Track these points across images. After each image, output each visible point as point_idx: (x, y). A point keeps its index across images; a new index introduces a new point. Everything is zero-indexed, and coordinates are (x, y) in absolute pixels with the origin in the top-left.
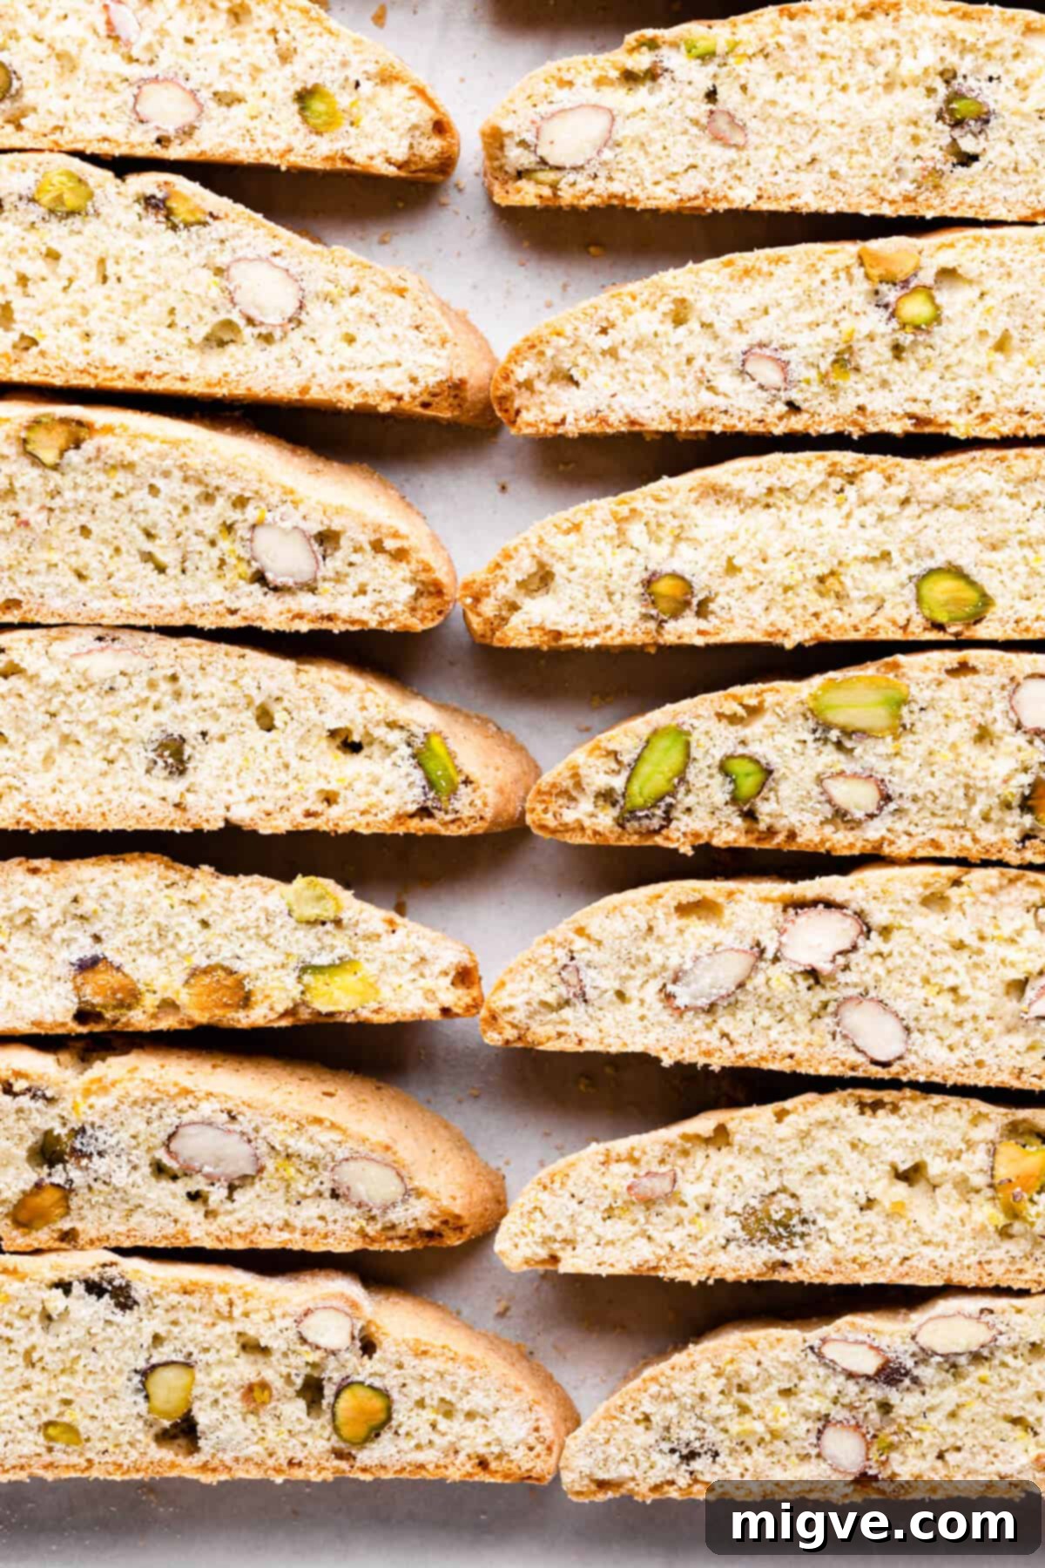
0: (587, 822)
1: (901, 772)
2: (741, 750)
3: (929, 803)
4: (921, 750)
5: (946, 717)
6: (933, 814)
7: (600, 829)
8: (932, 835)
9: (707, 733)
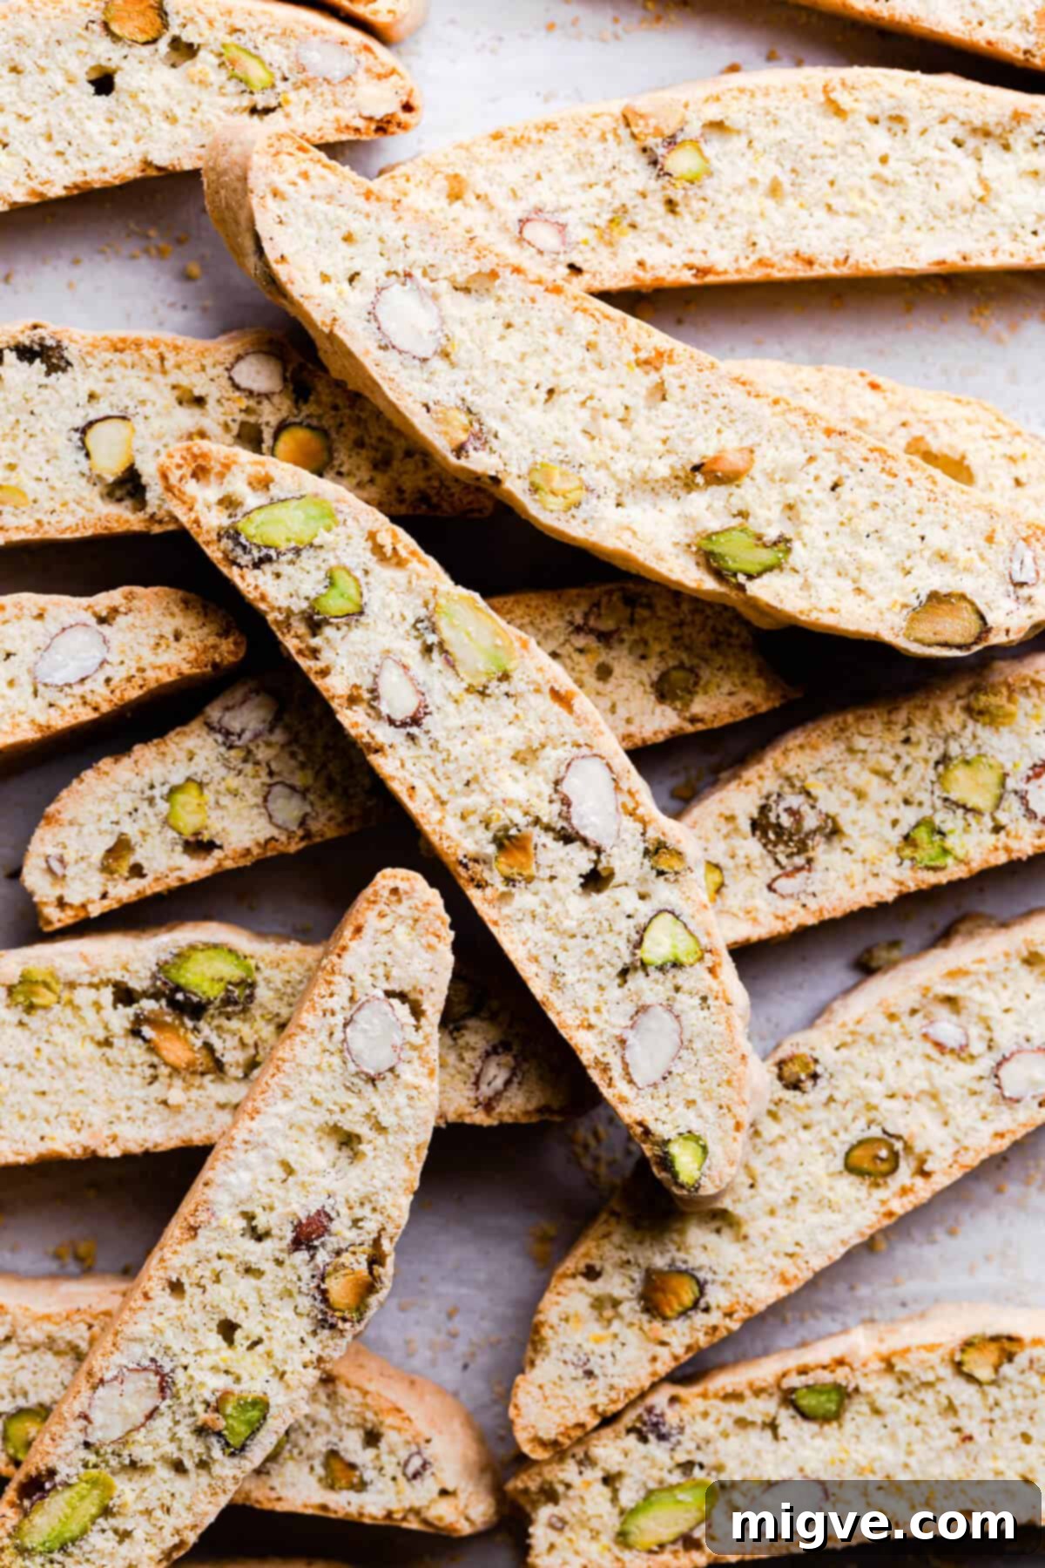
0: (198, 507)
1: (447, 716)
2: (359, 574)
3: (439, 757)
4: (476, 718)
5: (517, 716)
6: (433, 771)
7: (203, 521)
8: (417, 783)
9: (349, 537)
